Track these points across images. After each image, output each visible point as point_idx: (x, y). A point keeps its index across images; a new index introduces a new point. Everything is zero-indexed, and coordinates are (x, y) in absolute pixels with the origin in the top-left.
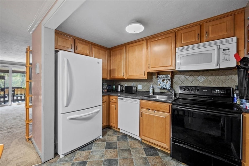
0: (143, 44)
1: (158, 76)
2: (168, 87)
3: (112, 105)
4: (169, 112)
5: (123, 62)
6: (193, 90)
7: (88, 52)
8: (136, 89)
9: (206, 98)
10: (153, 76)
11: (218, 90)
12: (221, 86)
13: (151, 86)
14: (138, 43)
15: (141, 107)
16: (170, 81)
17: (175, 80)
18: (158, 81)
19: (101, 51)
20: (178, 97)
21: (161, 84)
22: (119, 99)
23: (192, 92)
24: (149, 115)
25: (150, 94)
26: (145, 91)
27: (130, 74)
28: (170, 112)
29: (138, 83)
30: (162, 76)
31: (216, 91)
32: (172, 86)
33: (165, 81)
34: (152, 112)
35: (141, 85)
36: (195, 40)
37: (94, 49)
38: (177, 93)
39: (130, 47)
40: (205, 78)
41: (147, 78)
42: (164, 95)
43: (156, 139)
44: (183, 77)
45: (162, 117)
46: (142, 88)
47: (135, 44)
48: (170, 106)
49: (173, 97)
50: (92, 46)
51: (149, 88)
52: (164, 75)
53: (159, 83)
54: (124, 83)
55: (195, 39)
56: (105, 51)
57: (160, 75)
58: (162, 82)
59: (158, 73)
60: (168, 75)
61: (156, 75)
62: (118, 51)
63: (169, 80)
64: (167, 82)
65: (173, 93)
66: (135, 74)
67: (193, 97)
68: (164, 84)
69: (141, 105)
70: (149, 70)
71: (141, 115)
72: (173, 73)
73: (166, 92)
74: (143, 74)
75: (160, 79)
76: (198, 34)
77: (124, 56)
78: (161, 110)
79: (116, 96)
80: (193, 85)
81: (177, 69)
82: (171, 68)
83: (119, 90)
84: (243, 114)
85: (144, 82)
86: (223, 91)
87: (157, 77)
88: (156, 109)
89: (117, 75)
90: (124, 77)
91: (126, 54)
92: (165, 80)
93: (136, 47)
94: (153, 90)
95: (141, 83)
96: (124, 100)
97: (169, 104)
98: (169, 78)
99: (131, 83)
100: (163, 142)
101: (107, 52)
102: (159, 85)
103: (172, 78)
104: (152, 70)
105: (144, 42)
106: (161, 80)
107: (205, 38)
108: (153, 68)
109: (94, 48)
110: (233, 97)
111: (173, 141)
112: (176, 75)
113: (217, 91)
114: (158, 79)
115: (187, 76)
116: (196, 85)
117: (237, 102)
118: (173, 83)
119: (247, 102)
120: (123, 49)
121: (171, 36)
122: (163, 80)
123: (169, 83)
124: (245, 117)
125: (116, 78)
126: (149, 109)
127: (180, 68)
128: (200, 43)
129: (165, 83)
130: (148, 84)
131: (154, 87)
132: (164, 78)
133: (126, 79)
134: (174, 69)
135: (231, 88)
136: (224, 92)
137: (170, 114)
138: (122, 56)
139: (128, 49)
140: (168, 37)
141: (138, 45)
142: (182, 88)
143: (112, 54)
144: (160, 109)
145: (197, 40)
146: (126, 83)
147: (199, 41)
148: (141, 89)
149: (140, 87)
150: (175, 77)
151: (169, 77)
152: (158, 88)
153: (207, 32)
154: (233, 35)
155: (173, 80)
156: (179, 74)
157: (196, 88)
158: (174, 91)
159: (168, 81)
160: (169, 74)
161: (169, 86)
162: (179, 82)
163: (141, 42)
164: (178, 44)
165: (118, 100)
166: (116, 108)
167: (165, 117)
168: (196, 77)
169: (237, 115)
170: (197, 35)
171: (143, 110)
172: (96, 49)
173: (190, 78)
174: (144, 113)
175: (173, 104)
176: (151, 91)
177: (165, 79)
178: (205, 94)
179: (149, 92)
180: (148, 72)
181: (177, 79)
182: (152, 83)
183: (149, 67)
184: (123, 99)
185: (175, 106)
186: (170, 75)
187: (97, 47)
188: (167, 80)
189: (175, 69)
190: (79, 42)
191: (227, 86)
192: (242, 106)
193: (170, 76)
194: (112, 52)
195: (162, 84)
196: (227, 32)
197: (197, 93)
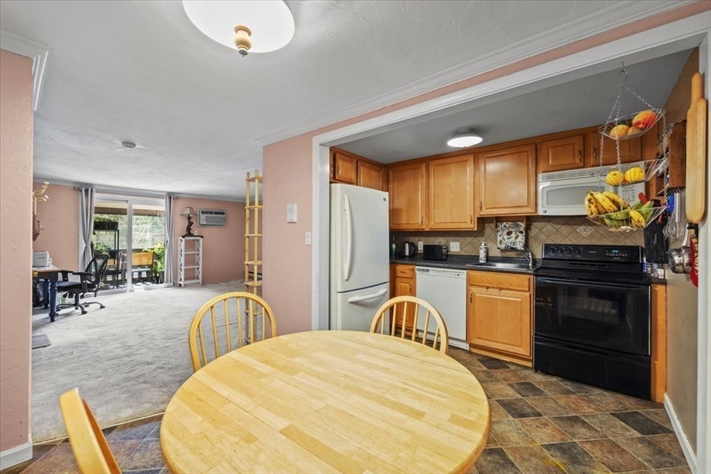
0: (467, 161)
1: (498, 224)
2: (520, 246)
3: (402, 284)
4: (527, 289)
5: (420, 196)
6: (571, 252)
7: (353, 176)
8: (448, 251)
9: (595, 265)
10: (486, 225)
11: (617, 251)
12: (622, 244)
13: (483, 244)
14: (455, 159)
15: (470, 283)
16: (524, 234)
17: (534, 231)
18: (499, 234)
19: (372, 172)
20: (539, 265)
21: (504, 239)
22: (418, 270)
23: (569, 256)
24: (488, 298)
25: (481, 262)
26: (466, 254)
27: (437, 221)
28: (529, 291)
29: (451, 238)
30: (507, 225)
31: (612, 253)
32: (526, 245)
33: (513, 235)
34: (493, 294)
35: (458, 244)
36: (573, 161)
37: (362, 168)
38: (537, 257)
39: (437, 165)
40: (593, 230)
41: (476, 229)
42: (511, 263)
43: (502, 341)
44: (549, 227)
45: (514, 299)
46: (461, 249)
47: (448, 160)
48: (529, 279)
49: (530, 265)
50: (359, 163)
51: (477, 250)
52: (510, 223)
53: (501, 238)
54: (417, 238)
55: (574, 159)
56: (379, 172)
57: (503, 222)
58: (506, 237)
59: (498, 220)
60: (520, 223)
61: (493, 223)
62: (408, 172)
63: (521, 232)
64: (517, 237)
65: (530, 257)
66: (449, 220)
67: (571, 264)
68: (510, 240)
69: (469, 280)
70: (482, 213)
71: (470, 299)
72: (530, 220)
73: (514, 256)
74: (469, 221)
75: (503, 230)
76: (580, 152)
77: (421, 183)
78: (511, 288)
79: (412, 265)
80: (569, 243)
81: (541, 213)
82: (527, 211)
83: (407, 253)
84: (652, 285)
85: (466, 237)
86: (625, 253)
87: (497, 226)
88: (501, 286)
89: (404, 222)
90: (424, 227)
91: (428, 178)
92: (514, 233)
93: (451, 165)
94: (487, 252)
95: (459, 238)
96: (431, 273)
97: (528, 276)
98: (522, 229)
99: (433, 238)
100: (517, 344)
101: (381, 173)
102: (501, 242)
103: (528, 229)
104: (486, 212)
105: (471, 158)
106: (505, 232)
107: (592, 160)
108: (490, 210)
109: (363, 166)
110: (643, 263)
111: (536, 340)
112: (534, 224)
113: (615, 253)
114: (498, 231)
115: (558, 224)
116: (576, 242)
117: (647, 270)
118: (530, 238)
119: (659, 268)
120: (421, 167)
121: (527, 151)
122: (509, 233)
123: (521, 238)
124: (656, 291)
125: (404, 227)
126: (488, 288)
127: (546, 212)
128: (584, 167)
129: (513, 239)
130: (475, 240)
131: (489, 246)
132: (510, 229)
133: (427, 229)
134: (534, 211)
135: (638, 247)
136: (626, 255)
137: (530, 295)
138: (418, 183)
139: (432, 169)
140: (521, 152)
141: (457, 162)
142: (548, 248)
143: (391, 178)
144: (511, 285)
145: (577, 161)
146: (421, 238)
147: (582, 164)
148: (458, 250)
149: (455, 247)
150: (533, 227)
151: (521, 226)
152: (499, 248)
153: (595, 149)
154: (640, 158)
155: (529, 232)
156: (541, 222)
157: (576, 248)
158: (532, 254)
159: (520, 234)
160: (522, 222)
161: (522, 244)
162: (542, 236)
163: (464, 158)
164: (542, 166)
165: (417, 272)
166: (411, 289)
167: (520, 300)
168: (575, 227)
169: (643, 287)
170: (577, 153)
171: (474, 289)
172: (365, 169)
173: (564, 229)
174: (477, 295)
175: (536, 275)
176: (482, 254)
177: (513, 230)
178: (594, 259)
179: (479, 256)
180: (479, 216)
181: (537, 230)
182: (484, 239)
183: (481, 208)
184: (428, 270)
185: (539, 278)
186: (524, 222)
187: (367, 165)
188: (518, 233)
189: (536, 212)
190: (340, 158)
191: (632, 244)
192: (653, 275)
193: (523, 225)
194: (391, 173)
195: (508, 240)
196: (630, 152)
197: (578, 257)
